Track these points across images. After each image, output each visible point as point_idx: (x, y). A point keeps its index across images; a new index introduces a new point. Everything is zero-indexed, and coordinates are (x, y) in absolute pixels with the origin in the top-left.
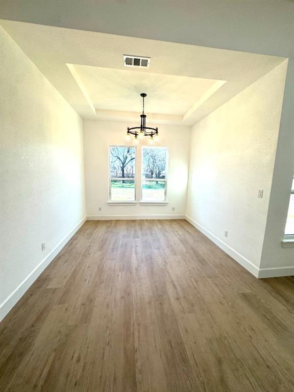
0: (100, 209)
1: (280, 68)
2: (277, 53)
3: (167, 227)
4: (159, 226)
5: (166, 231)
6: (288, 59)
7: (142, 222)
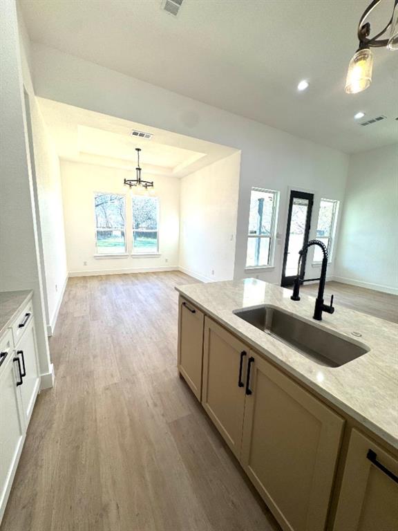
0: (85, 264)
1: (236, 155)
2: (234, 146)
3: (163, 276)
4: (155, 277)
5: (162, 279)
6: (240, 151)
7: (135, 275)
